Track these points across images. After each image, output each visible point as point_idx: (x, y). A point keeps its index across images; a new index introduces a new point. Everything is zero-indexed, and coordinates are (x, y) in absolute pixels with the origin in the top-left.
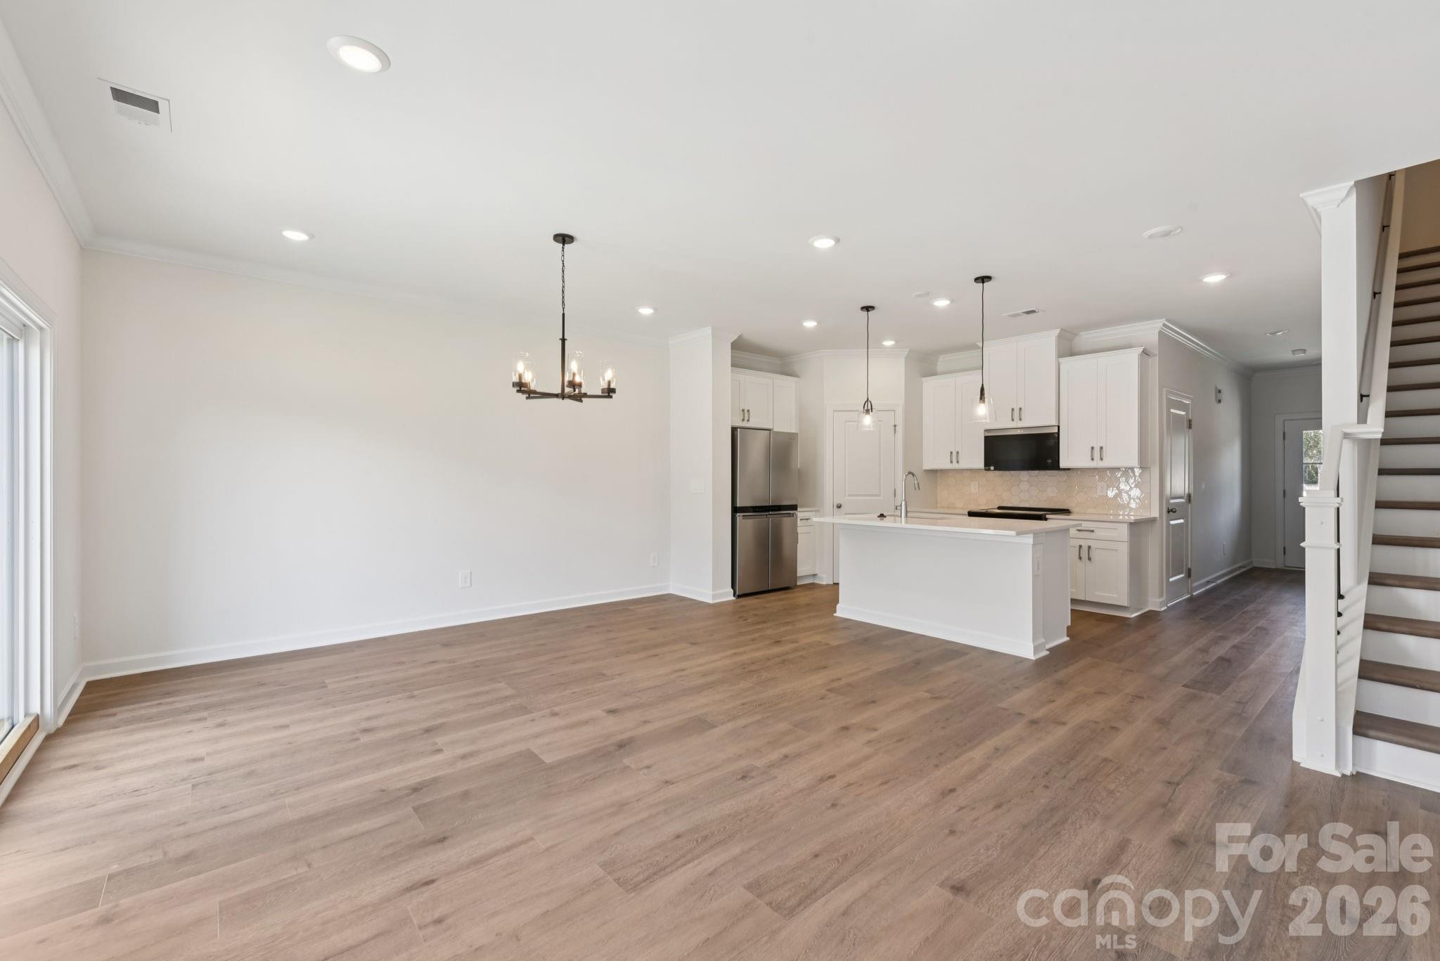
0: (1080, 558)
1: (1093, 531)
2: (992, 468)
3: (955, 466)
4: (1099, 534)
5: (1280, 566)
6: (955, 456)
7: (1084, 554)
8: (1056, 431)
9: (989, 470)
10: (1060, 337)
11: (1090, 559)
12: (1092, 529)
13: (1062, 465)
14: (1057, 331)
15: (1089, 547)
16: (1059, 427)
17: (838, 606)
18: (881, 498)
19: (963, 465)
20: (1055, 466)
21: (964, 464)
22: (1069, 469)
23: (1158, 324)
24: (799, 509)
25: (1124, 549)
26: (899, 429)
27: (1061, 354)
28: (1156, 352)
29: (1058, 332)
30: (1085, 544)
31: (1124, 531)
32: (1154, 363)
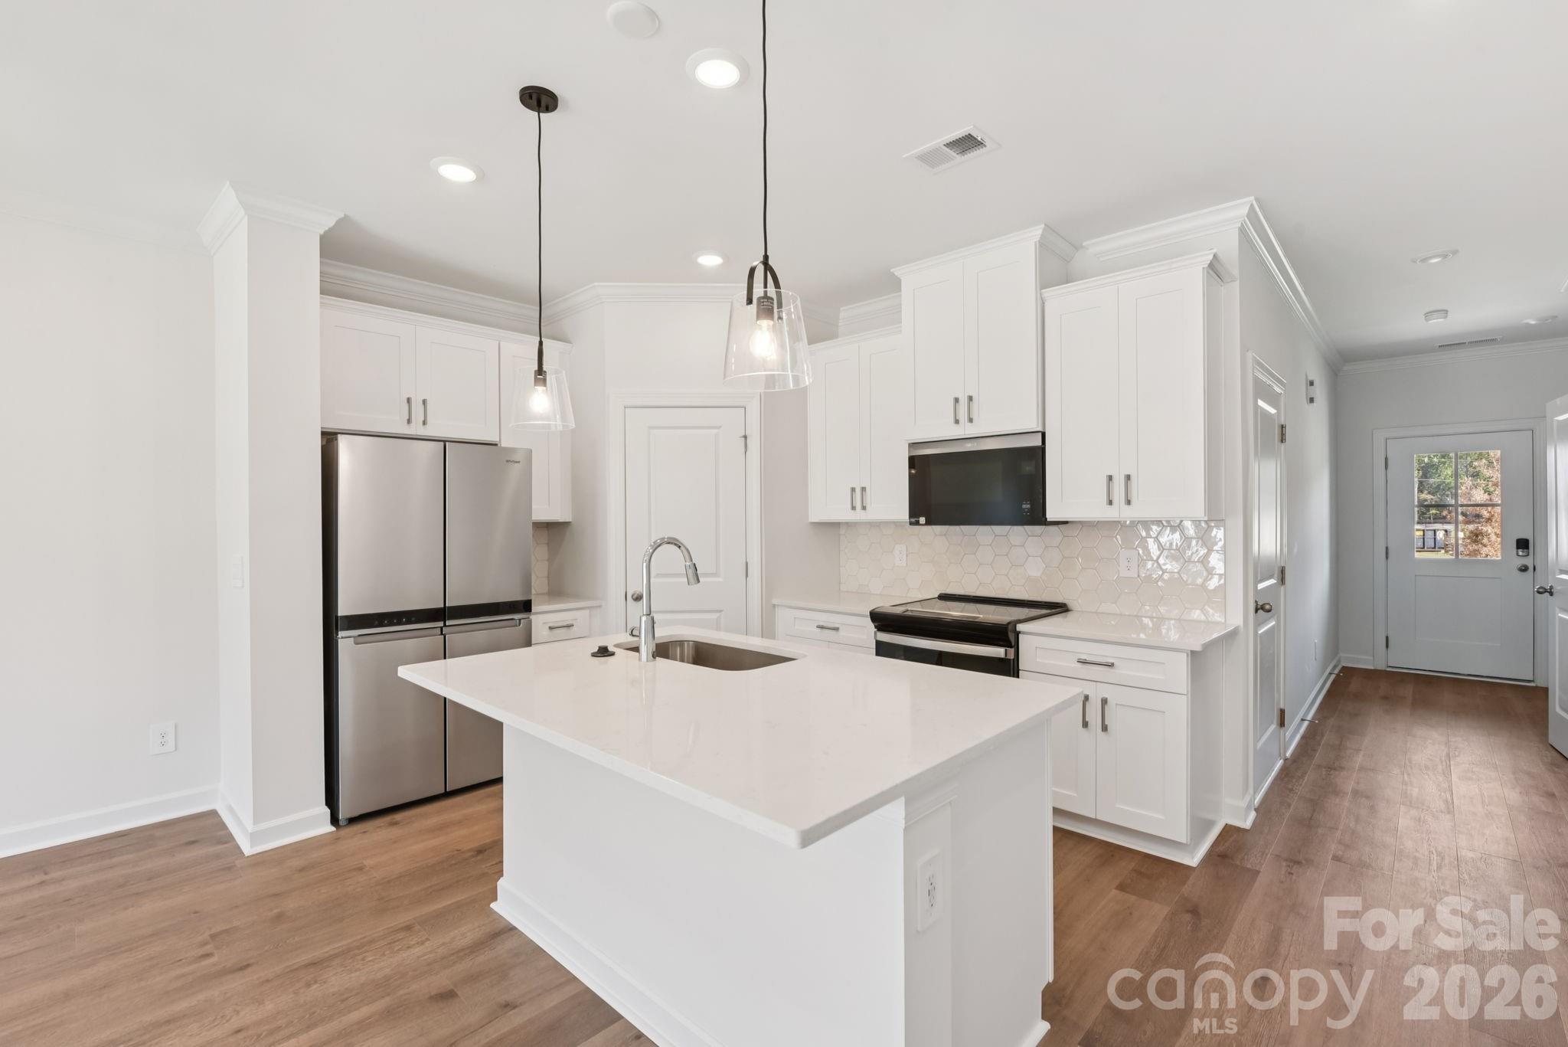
0: (1085, 724)
1: (1111, 665)
2: (922, 520)
3: (859, 516)
4: (1123, 672)
5: (1381, 666)
6: (859, 496)
7: (1094, 717)
8: (1039, 443)
9: (917, 523)
10: (1043, 246)
11: (1105, 728)
12: (1111, 661)
13: (1051, 515)
14: (1037, 232)
15: (1104, 702)
16: (1044, 435)
17: (501, 883)
18: (720, 580)
19: (871, 515)
20: (1035, 514)
21: (874, 513)
22: (1066, 523)
23: (1238, 210)
24: (534, 608)
25: (1179, 708)
26: (754, 443)
27: (1046, 281)
28: (1236, 272)
29: (1040, 232)
30: (1096, 693)
31: (1179, 669)
32: (1232, 293)
